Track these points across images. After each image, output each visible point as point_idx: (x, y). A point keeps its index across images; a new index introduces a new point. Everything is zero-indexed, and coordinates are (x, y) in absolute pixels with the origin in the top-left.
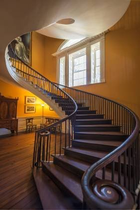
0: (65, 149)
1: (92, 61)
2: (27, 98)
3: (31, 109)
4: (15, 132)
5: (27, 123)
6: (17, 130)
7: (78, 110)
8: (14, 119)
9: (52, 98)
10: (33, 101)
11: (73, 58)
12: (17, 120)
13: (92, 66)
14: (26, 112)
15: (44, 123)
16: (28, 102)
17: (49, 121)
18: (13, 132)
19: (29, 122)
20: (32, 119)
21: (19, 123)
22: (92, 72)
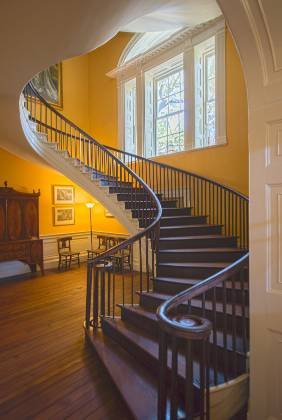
0: (140, 295)
1: (198, 87)
2: (56, 188)
3: (66, 215)
4: (38, 269)
5: (59, 248)
6: (41, 265)
7: (163, 215)
8: (34, 239)
9: (112, 190)
10: (68, 195)
11: (155, 81)
12: (40, 242)
13: (199, 101)
14: (57, 223)
15: (96, 247)
16: (59, 199)
17: (104, 243)
18: (33, 268)
19: (64, 246)
20: (70, 239)
21: (46, 248)
22: (199, 116)
